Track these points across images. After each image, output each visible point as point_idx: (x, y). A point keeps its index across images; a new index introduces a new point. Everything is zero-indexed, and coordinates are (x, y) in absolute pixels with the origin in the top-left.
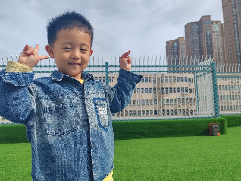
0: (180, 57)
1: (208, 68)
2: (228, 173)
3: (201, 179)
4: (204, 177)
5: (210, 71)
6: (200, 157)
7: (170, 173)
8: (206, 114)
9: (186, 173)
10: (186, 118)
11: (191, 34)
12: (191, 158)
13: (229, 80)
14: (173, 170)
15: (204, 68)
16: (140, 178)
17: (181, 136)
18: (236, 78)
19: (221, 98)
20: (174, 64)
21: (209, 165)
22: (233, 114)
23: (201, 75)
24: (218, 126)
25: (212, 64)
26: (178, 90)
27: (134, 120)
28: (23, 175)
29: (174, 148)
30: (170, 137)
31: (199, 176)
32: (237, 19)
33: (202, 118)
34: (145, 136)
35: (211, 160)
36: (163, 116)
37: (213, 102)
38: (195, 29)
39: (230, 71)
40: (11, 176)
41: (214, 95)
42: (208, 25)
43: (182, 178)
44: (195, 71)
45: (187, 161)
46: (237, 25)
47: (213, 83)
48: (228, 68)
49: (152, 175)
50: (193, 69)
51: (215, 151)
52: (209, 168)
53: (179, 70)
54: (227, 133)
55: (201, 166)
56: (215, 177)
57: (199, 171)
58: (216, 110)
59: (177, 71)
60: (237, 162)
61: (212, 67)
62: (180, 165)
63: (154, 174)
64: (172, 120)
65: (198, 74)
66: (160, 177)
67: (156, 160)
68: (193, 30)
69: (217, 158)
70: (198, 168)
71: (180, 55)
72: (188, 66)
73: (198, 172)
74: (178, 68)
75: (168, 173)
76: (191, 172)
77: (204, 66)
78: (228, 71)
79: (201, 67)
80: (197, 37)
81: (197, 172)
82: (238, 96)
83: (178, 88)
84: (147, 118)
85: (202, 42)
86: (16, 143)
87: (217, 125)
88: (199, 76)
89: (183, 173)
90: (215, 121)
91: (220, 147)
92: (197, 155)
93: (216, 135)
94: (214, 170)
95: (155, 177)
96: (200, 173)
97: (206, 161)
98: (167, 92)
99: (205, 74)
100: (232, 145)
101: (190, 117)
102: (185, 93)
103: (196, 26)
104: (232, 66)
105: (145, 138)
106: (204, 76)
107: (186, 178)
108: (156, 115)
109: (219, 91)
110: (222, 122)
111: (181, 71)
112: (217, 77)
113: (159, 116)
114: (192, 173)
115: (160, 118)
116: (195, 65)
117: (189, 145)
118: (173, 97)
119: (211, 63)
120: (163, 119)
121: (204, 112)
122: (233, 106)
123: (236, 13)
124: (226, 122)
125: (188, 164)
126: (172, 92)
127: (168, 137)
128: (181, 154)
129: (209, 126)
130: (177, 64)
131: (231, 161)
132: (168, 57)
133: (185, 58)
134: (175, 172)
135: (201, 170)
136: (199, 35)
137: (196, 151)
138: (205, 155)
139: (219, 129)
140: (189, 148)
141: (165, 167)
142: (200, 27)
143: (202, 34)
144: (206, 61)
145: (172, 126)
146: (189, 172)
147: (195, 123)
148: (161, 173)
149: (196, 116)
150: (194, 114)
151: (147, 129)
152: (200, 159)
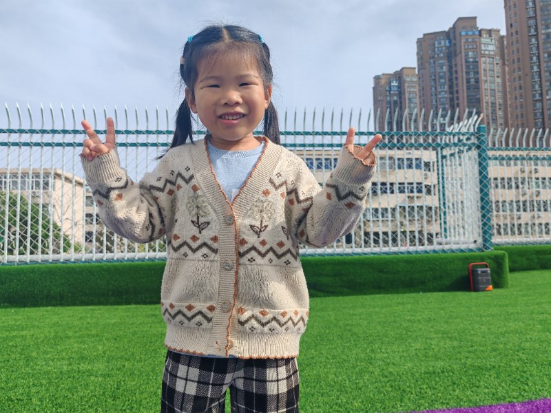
0: (406, 112)
1: (468, 139)
2: (509, 375)
3: (451, 388)
4: (457, 382)
5: (474, 144)
6: (448, 339)
7: (381, 373)
8: (463, 243)
9: (416, 374)
10: (417, 252)
11: (432, 61)
12: (428, 341)
13: (516, 165)
14: (387, 368)
15: (459, 138)
16: (313, 385)
17: (405, 293)
18: (532, 162)
19: (497, 206)
20: (391, 129)
21: (466, 358)
22: (522, 244)
23: (452, 155)
24: (488, 269)
25: (479, 128)
26: (399, 188)
28: (49, 378)
29: (389, 318)
30: (380, 293)
31: (446, 381)
32: (536, 26)
33: (452, 251)
34: (323, 291)
35: (472, 347)
36: (365, 247)
37: (480, 215)
38: (440, 49)
39: (518, 146)
40: (20, 382)
41: (482, 199)
42: (470, 40)
43: (408, 384)
44: (439, 145)
45: (417, 347)
46: (537, 40)
47: (480, 173)
48: (514, 139)
49: (340, 378)
50: (434, 140)
51: (482, 324)
52: (469, 362)
53: (402, 143)
54: (509, 285)
55: (450, 359)
56: (482, 383)
57: (445, 370)
58: (485, 232)
59: (398, 145)
60: (530, 350)
61: (477, 135)
62: (403, 356)
63: (344, 377)
64: (386, 256)
65: (447, 152)
66: (359, 383)
67: (348, 345)
68: (436, 49)
69: (486, 341)
70: (442, 364)
71: (405, 108)
72: (424, 134)
73: (443, 372)
74: (402, 137)
75: (376, 373)
76: (427, 373)
77: (459, 133)
78: (514, 144)
79: (454, 135)
80: (444, 67)
81: (440, 371)
82: (535, 203)
83: (400, 184)
84: (329, 251)
85: (456, 78)
86: (30, 307)
87: (487, 267)
88: (448, 157)
89: (410, 374)
90: (482, 259)
91: (494, 316)
92: (440, 335)
93: (484, 290)
94: (479, 367)
95: (347, 383)
96: (446, 374)
97: (461, 347)
98: (375, 193)
99: (463, 152)
100: (520, 311)
101: (427, 250)
102: (416, 194)
103: (443, 43)
104: (523, 133)
105: (324, 296)
106: (460, 157)
107: (415, 385)
108: (348, 245)
109: (492, 191)
110: (498, 261)
111: (407, 145)
112: (490, 158)
113: (356, 247)
115: (359, 250)
116: (438, 131)
117: (424, 312)
118: (388, 205)
119: (477, 126)
120: (365, 254)
121: (457, 238)
122: (523, 226)
123: (535, 12)
124: (507, 260)
125: (420, 355)
126: (386, 192)
127: (376, 294)
128: (404, 332)
129: (469, 270)
130: (399, 127)
131: (517, 348)
132: (379, 112)
133: (417, 114)
134: (391, 373)
135: (449, 368)
136: (448, 62)
137: (438, 325)
138: (459, 334)
139: (492, 277)
140: (423, 318)
141: (370, 361)
142: (453, 44)
143: (455, 61)
144: (465, 123)
145: (385, 270)
146: (423, 371)
147: (437, 263)
148: (360, 374)
149: (441, 247)
150: (435, 243)
151: (328, 276)
152: (449, 343)
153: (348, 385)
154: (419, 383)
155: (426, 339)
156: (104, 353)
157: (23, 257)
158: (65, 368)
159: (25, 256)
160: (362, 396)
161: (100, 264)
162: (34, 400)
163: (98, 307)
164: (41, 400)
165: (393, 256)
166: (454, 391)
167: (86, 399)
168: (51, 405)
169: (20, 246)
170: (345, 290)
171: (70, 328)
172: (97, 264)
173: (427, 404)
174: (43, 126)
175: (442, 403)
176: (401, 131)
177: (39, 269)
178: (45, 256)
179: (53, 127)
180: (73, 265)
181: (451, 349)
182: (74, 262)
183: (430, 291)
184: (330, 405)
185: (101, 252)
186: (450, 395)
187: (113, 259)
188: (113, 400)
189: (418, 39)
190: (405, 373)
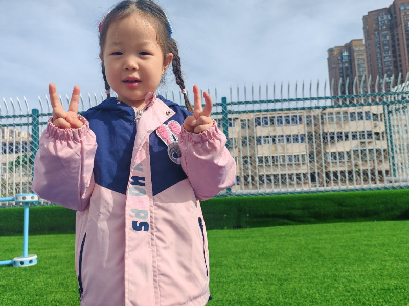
0: (356, 79)
6: (400, 261)
7: (344, 289)
9: (374, 290)
10: (370, 189)
11: (376, 33)
12: (383, 262)
14: (350, 285)
15: (402, 97)
16: (290, 296)
17: (362, 221)
20: (344, 93)
23: (397, 110)
26: (353, 136)
27: (275, 194)
29: (349, 242)
30: (340, 222)
31: (399, 296)
34: (295, 221)
36: (327, 186)
38: (383, 22)
42: (408, 13)
43: (367, 298)
44: (385, 103)
45: (374, 268)
49: (311, 291)
50: (380, 100)
53: (354, 104)
55: (402, 278)
57: (398, 288)
59: (350, 105)
62: (362, 275)
63: (315, 291)
64: (344, 192)
65: (392, 107)
66: (327, 296)
67: (316, 264)
68: (380, 23)
70: (395, 282)
71: (356, 75)
72: (371, 95)
73: (396, 289)
74: (353, 99)
75: (340, 289)
76: (383, 289)
77: (402, 93)
79: (398, 94)
80: (387, 37)
81: (393, 288)
83: (353, 132)
84: (298, 190)
85: (399, 45)
88: (394, 111)
89: (368, 290)
92: (393, 258)
95: (317, 295)
96: (399, 291)
99: (407, 107)
101: (379, 187)
102: (366, 140)
103: (385, 17)
105: (296, 225)
106: (404, 112)
107: (373, 299)
108: (313, 185)
111: (358, 104)
113: (319, 186)
115: (322, 189)
116: (384, 92)
117: (378, 238)
118: (345, 149)
120: (327, 191)
121: (405, 177)
125: (377, 274)
126: (342, 140)
127: (337, 222)
128: (362, 255)
130: (351, 92)
132: (333, 81)
134: (352, 289)
135: (401, 285)
136: (390, 32)
137: (392, 249)
140: (378, 243)
141: (335, 278)
142: (393, 17)
143: (397, 31)
144: (408, 84)
145: (344, 204)
146: (379, 288)
147: (388, 197)
148: (327, 288)
149: (391, 184)
150: (385, 181)
151: (298, 209)
152: (401, 265)
153: (318, 298)
154: (376, 297)
155: (382, 260)
165: (350, 192)
170: (313, 220)
176: (353, 94)
181: (403, 270)
183: (383, 220)
189: (364, 16)
190: (364, 289)
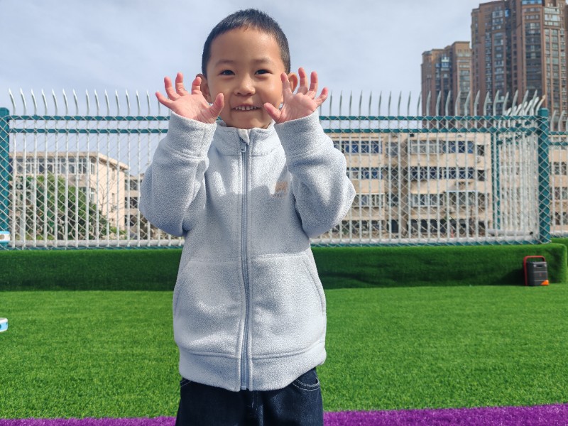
1: (527, 123)
3: (503, 386)
4: (509, 380)
5: (534, 129)
6: (500, 336)
7: (430, 368)
8: (518, 235)
9: (466, 370)
10: (467, 243)
11: (488, 34)
12: (478, 337)
14: (436, 364)
15: (517, 123)
16: (360, 377)
17: (453, 285)
19: (557, 194)
21: (520, 356)
23: (509, 140)
24: (545, 263)
25: (540, 112)
27: (342, 245)
29: (437, 311)
30: (427, 285)
31: (498, 378)
33: (506, 242)
34: (367, 282)
35: (526, 344)
36: (412, 237)
37: (537, 205)
38: (498, 20)
41: (541, 188)
42: (532, 10)
43: (458, 380)
44: (494, 130)
45: (467, 343)
47: (540, 160)
49: (388, 371)
50: (489, 125)
51: (537, 321)
52: (522, 360)
55: (502, 357)
56: (535, 382)
57: (497, 368)
58: (542, 224)
59: (449, 130)
61: (538, 119)
62: (453, 352)
63: (392, 370)
64: (433, 247)
65: (503, 136)
66: (407, 377)
67: (394, 338)
68: (494, 21)
69: (541, 339)
70: (494, 361)
71: (457, 86)
72: (478, 118)
73: (495, 369)
75: (425, 368)
76: (478, 370)
77: (517, 117)
79: (512, 119)
80: (502, 41)
81: (491, 368)
83: (449, 168)
84: (374, 241)
85: (515, 53)
87: (543, 260)
88: (504, 142)
89: (460, 370)
90: (538, 252)
91: (549, 312)
92: (492, 331)
93: (539, 284)
94: (533, 366)
95: (395, 376)
96: (498, 372)
97: (514, 344)
99: (521, 137)
101: (478, 241)
102: (467, 180)
103: (501, 13)
105: (368, 287)
106: (517, 143)
107: (465, 381)
108: (395, 235)
109: (552, 179)
110: (556, 254)
111: (459, 130)
112: (551, 144)
113: (402, 237)
114: (480, 370)
115: (405, 241)
116: (495, 115)
117: (473, 306)
118: (438, 191)
119: (538, 109)
120: (412, 244)
121: (511, 230)
124: (566, 254)
125: (470, 351)
126: (433, 178)
127: (423, 286)
128: (453, 327)
129: (523, 263)
130: (452, 113)
134: (440, 368)
135: (501, 365)
136: (507, 35)
137: (489, 320)
138: (511, 330)
139: (548, 271)
140: (473, 313)
141: (418, 355)
142: (512, 14)
143: (515, 33)
144: (525, 105)
145: (432, 262)
146: (473, 369)
147: (488, 255)
148: (408, 368)
149: (493, 238)
150: (487, 234)
151: (373, 266)
152: (501, 340)
153: (396, 379)
154: (470, 379)
156: (155, 338)
157: (72, 242)
158: (120, 351)
159: (74, 241)
160: (411, 390)
161: (145, 250)
162: (95, 380)
163: (143, 292)
164: (101, 380)
165: (442, 247)
166: (507, 389)
167: (143, 382)
168: (111, 386)
169: (69, 231)
170: (391, 281)
171: (120, 312)
172: (141, 250)
173: (478, 401)
174: (88, 113)
175: (494, 401)
177: (87, 254)
178: (93, 241)
179: (98, 113)
180: (119, 250)
181: (503, 346)
182: (120, 248)
183: (480, 284)
184: (378, 398)
185: (146, 238)
186: (502, 392)
187: (157, 246)
188: (168, 384)
189: (474, 10)
190: (454, 369)
